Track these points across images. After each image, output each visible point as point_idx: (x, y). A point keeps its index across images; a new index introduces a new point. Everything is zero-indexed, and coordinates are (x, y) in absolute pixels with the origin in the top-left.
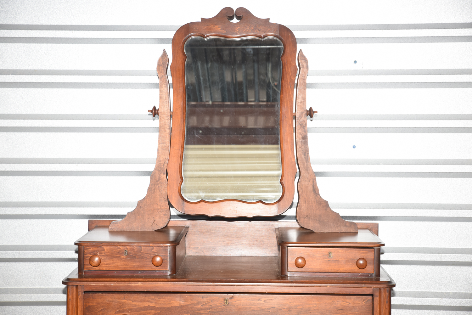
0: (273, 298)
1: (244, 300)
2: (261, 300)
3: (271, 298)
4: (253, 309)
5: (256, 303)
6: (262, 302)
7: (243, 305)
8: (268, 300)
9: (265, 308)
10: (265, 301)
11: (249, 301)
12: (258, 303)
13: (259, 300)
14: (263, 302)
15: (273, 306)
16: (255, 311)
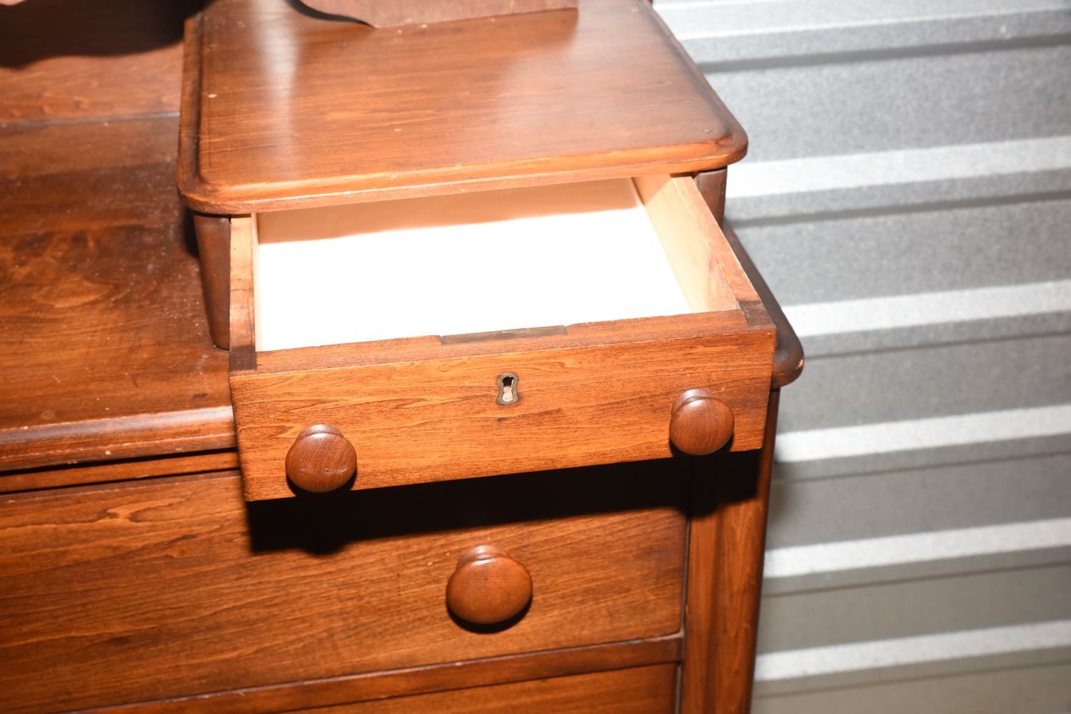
0: (178, 500)
1: (19, 526)
2: (114, 516)
3: (171, 501)
4: (77, 557)
5: (86, 532)
6: (118, 521)
7: (15, 550)
8: (149, 509)
9: (140, 544)
10: (134, 517)
11: (46, 526)
12: (99, 531)
13: (104, 514)
14: (128, 523)
15: (185, 531)
16: (88, 563)
